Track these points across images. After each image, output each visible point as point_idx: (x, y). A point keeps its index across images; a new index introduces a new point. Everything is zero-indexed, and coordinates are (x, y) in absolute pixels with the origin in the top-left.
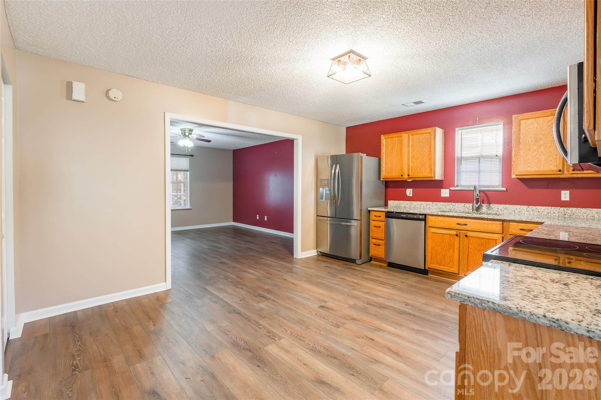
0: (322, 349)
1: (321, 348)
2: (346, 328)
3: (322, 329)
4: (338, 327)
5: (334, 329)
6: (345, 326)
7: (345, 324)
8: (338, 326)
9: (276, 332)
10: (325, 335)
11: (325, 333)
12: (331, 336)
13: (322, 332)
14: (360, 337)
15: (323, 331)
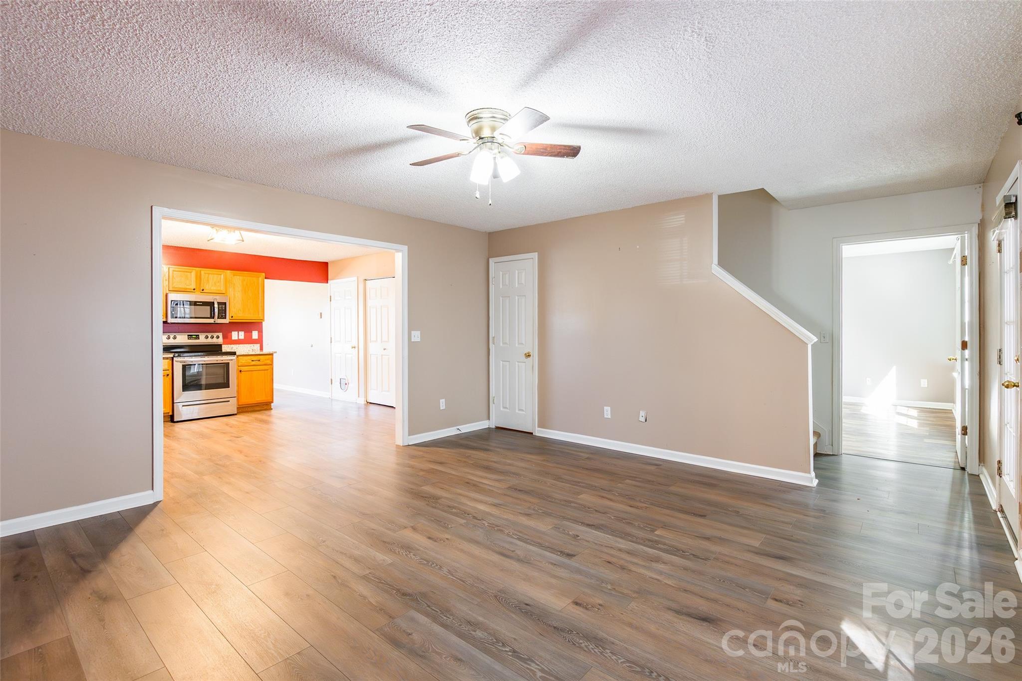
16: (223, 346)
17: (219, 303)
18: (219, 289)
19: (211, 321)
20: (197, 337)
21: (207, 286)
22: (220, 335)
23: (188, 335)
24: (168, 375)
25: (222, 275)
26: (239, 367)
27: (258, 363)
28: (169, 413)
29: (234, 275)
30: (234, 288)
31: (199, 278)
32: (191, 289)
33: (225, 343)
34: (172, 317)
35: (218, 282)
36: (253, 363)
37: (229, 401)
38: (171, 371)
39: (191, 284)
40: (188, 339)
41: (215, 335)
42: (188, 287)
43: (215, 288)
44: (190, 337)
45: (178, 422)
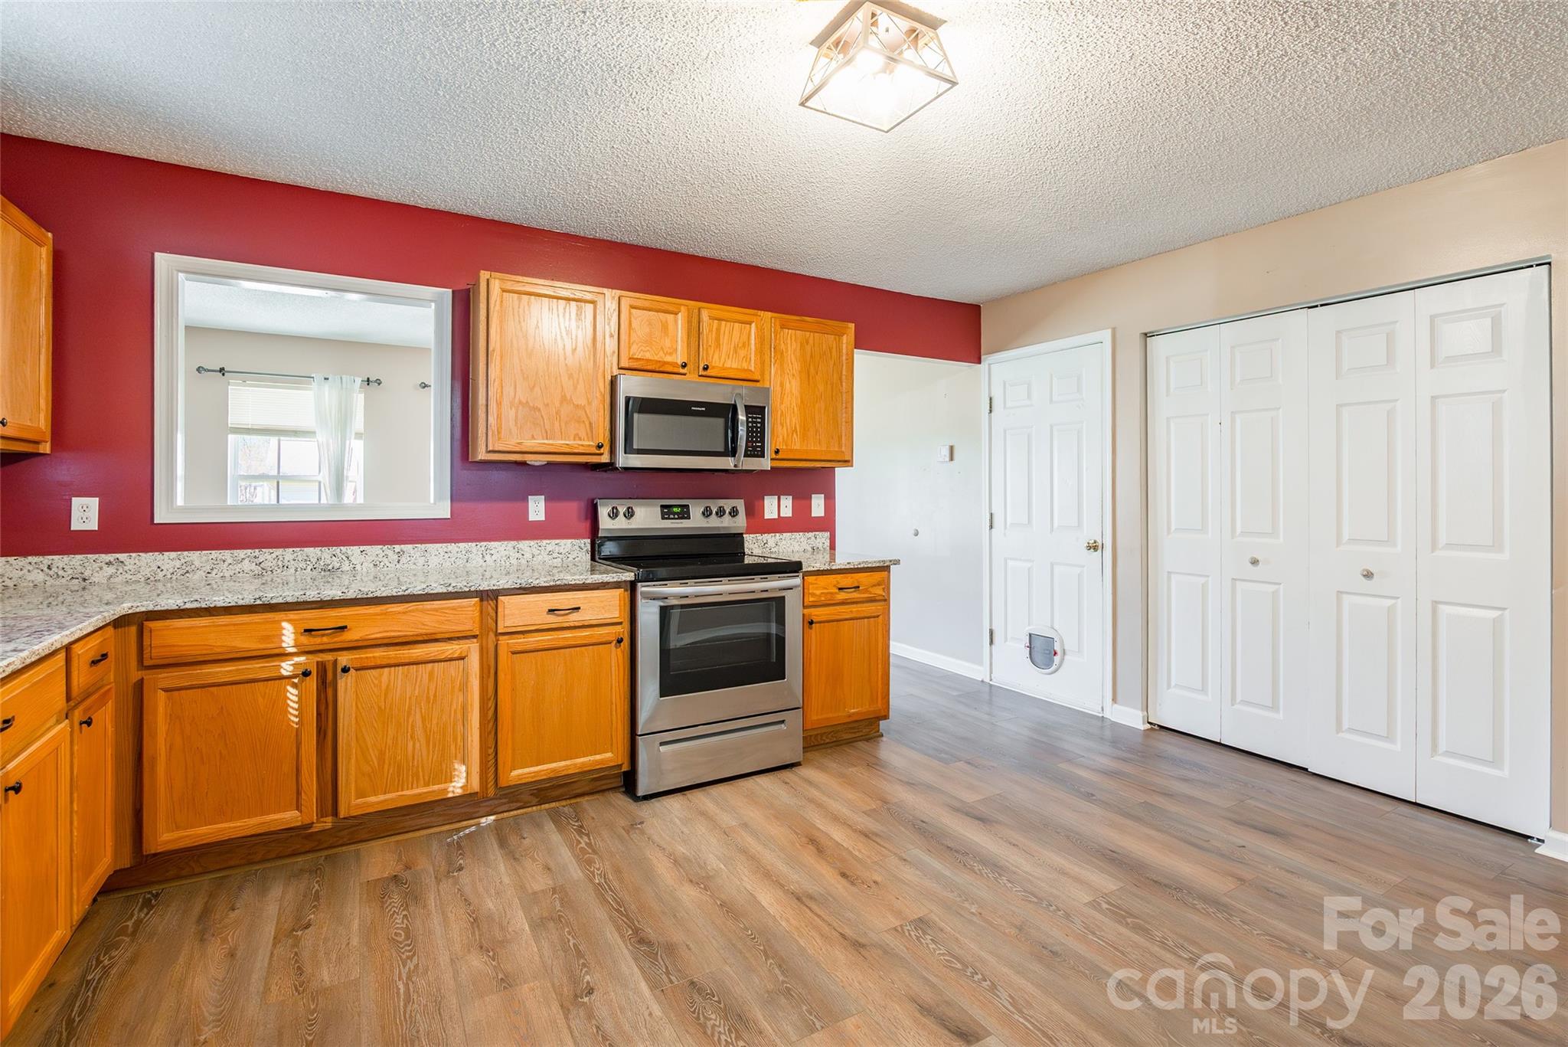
0: (977, 867)
1: (979, 870)
2: (898, 914)
3: (975, 919)
4: (920, 919)
5: (936, 915)
6: (897, 923)
7: (895, 929)
8: (922, 923)
9: (1117, 925)
10: (967, 900)
11: (966, 905)
12: (950, 895)
13: (973, 910)
14: (872, 883)
15: (972, 913)
16: (748, 538)
17: (749, 409)
18: (745, 365)
19: (729, 463)
20: (685, 514)
21: (716, 356)
22: (740, 504)
23: (663, 507)
24: (620, 641)
25: (753, 325)
26: (806, 611)
27: (855, 595)
28: (620, 766)
29: (783, 327)
30: (782, 365)
31: (695, 332)
32: (674, 364)
33: (751, 530)
34: (629, 449)
35: (744, 345)
36: (842, 596)
37: (783, 722)
38: (627, 625)
39: (676, 350)
40: (663, 518)
41: (728, 504)
42: (668, 359)
43: (734, 366)
44: (667, 512)
45: (647, 798)
